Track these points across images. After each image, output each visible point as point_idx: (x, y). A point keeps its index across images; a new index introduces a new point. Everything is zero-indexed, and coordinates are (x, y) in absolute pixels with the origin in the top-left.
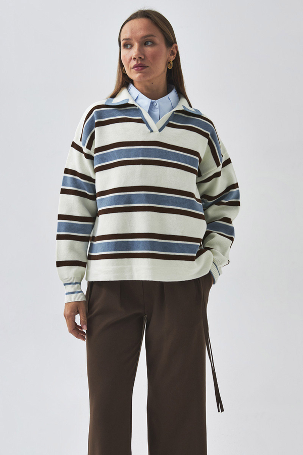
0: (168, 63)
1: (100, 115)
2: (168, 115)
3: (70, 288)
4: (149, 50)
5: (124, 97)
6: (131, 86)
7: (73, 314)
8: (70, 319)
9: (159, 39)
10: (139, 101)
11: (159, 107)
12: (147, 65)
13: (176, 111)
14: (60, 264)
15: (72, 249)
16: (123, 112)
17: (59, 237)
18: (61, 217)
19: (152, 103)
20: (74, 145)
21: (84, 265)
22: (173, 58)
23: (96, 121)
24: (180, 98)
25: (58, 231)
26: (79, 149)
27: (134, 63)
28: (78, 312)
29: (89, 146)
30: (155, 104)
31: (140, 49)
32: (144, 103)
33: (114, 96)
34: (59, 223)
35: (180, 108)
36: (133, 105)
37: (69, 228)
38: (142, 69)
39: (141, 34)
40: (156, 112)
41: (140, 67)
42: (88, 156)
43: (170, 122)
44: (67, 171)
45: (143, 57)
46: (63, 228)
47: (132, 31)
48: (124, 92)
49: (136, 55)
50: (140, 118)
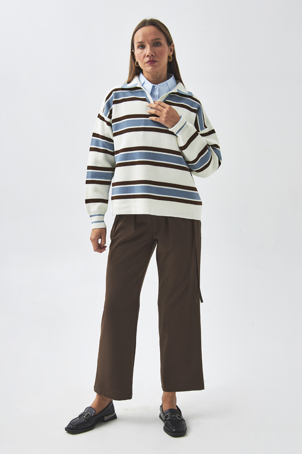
0: (169, 57)
1: (116, 96)
2: (165, 95)
3: (96, 219)
4: (158, 49)
5: (135, 82)
6: (141, 75)
7: (97, 238)
8: (95, 241)
9: (163, 41)
10: (144, 85)
11: (159, 89)
12: (157, 60)
13: (172, 93)
14: (88, 201)
15: (96, 190)
16: (133, 94)
17: (88, 182)
18: (89, 168)
19: (153, 87)
20: (99, 116)
21: (106, 201)
22: (171, 53)
23: (114, 100)
24: (177, 84)
25: (87, 178)
26: (102, 119)
27: (147, 59)
28: (101, 238)
29: (110, 117)
30: (156, 87)
31: (151, 49)
32: (148, 86)
33: (129, 82)
34: (88, 172)
35: (175, 91)
36: (140, 88)
37: (94, 175)
38: (153, 63)
39: (151, 38)
40: (156, 93)
41: (152, 62)
42: (109, 124)
43: (167, 100)
44: (95, 135)
45: (154, 55)
46: (90, 175)
47: (144, 35)
48: (136, 79)
49: (149, 53)
50: (145, 97)
